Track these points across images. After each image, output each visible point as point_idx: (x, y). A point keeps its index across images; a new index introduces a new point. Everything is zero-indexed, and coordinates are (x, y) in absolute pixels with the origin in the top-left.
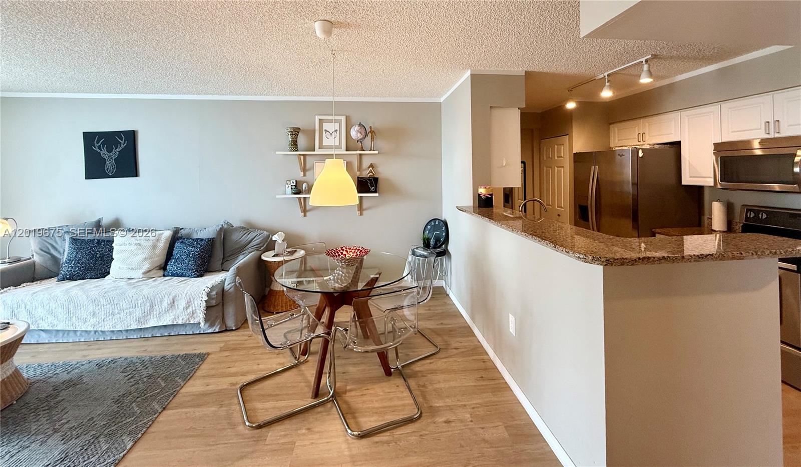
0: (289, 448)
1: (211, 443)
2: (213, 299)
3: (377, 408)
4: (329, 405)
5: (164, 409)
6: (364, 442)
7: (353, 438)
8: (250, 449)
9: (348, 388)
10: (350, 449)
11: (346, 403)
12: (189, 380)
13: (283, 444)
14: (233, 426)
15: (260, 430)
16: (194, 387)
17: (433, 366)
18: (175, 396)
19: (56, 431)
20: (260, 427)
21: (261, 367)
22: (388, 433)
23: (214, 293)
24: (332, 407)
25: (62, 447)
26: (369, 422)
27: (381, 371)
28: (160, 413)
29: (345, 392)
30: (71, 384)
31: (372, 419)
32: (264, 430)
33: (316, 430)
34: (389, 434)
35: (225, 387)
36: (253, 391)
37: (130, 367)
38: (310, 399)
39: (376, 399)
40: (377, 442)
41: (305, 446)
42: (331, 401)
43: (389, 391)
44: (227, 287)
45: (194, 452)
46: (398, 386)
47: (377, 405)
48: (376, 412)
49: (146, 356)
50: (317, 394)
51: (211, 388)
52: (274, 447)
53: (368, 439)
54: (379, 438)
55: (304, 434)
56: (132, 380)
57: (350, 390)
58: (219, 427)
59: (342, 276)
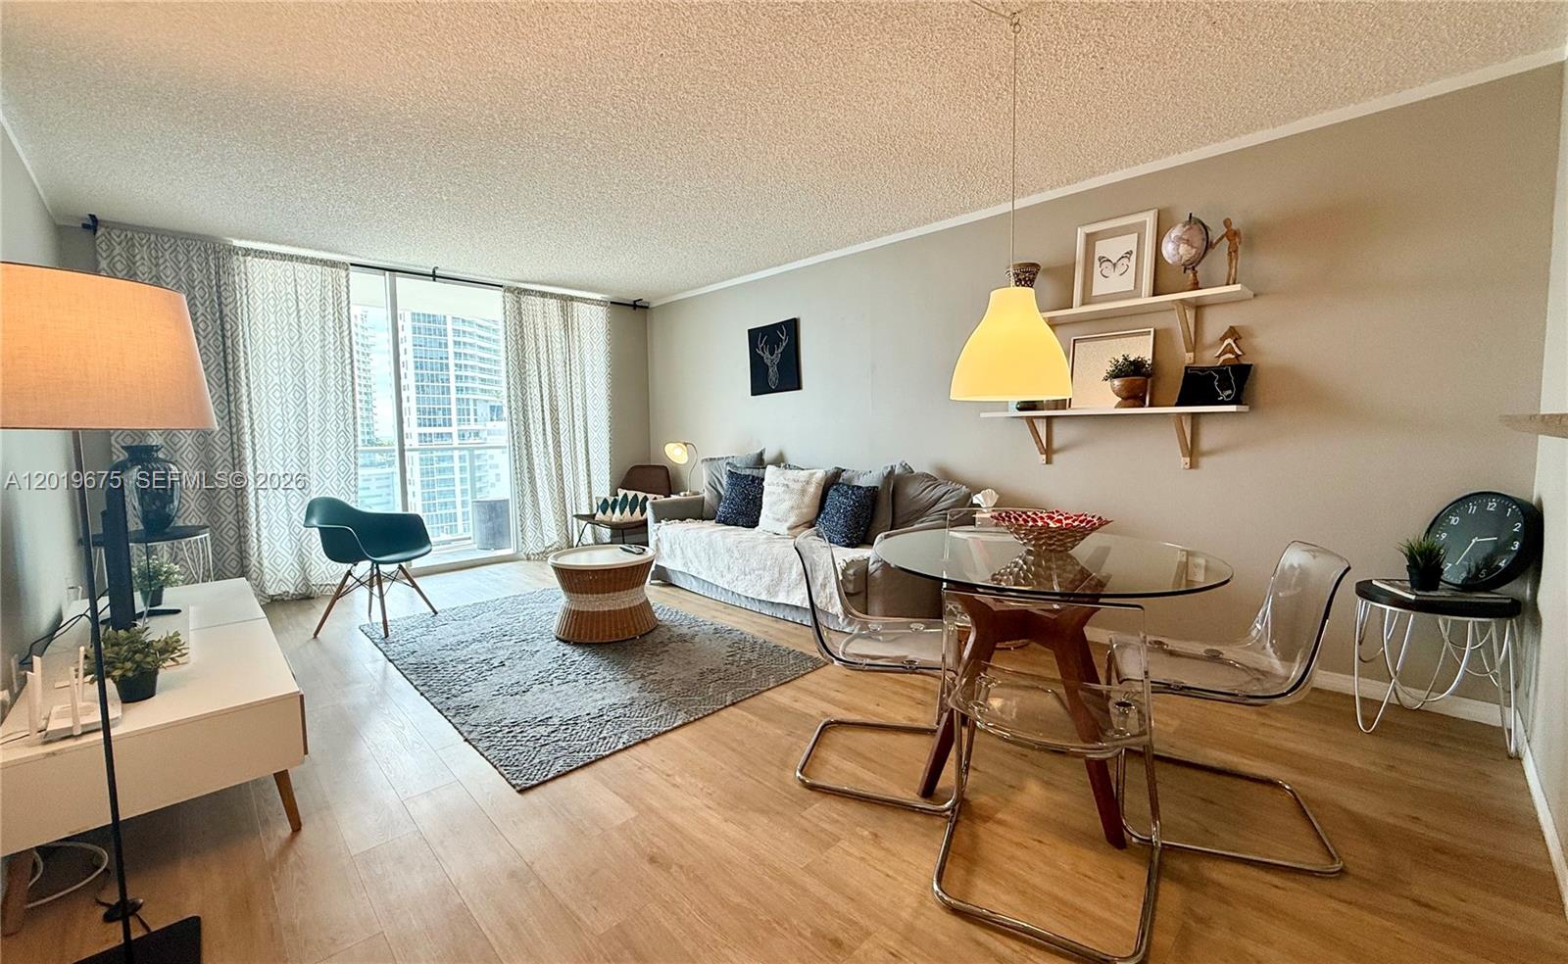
0: (828, 842)
1: (745, 771)
2: (850, 581)
3: (1034, 887)
4: (939, 822)
5: (733, 704)
6: (954, 923)
7: (937, 903)
8: (780, 808)
9: (999, 816)
10: (917, 914)
11: (974, 837)
12: (781, 684)
13: (823, 830)
14: (784, 765)
15: (809, 791)
16: (782, 696)
18: (753, 696)
19: (643, 677)
20: (812, 787)
21: (880, 709)
22: (1015, 945)
23: (851, 572)
24: (941, 827)
25: (635, 695)
26: (988, 896)
28: (726, 707)
29: (987, 819)
30: (683, 639)
31: (1005, 898)
32: (814, 795)
33: (886, 844)
34: (1018, 948)
35: (813, 713)
36: (840, 737)
37: (740, 644)
38: (915, 795)
39: (1046, 869)
40: (979, 944)
41: (850, 855)
42: (947, 816)
43: (1090, 874)
44: (872, 568)
45: (722, 769)
46: (1122, 878)
47: (1037, 880)
48: (1024, 891)
49: (761, 637)
50: (929, 790)
51: (797, 705)
52: (806, 824)
53: (964, 923)
54: (997, 944)
55: (862, 838)
56: (730, 658)
57: (1000, 823)
58: (769, 758)
59: (1021, 569)
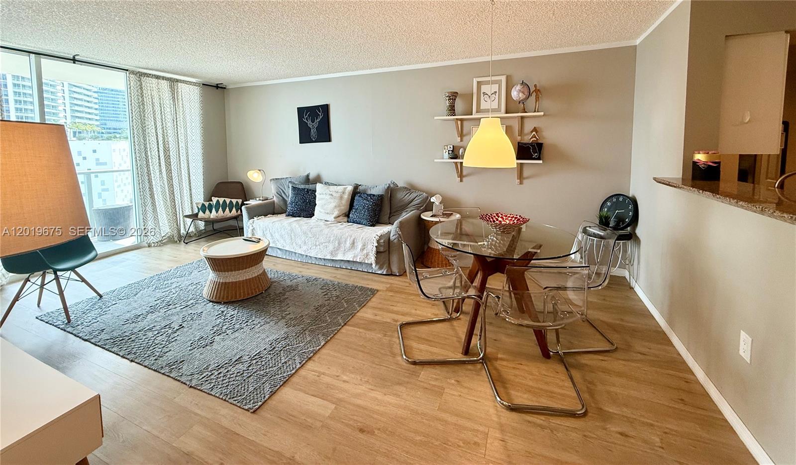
0: (439, 392)
1: (376, 363)
2: (382, 246)
3: (532, 387)
4: (479, 366)
5: (345, 324)
6: (514, 415)
7: (503, 408)
8: (406, 380)
9: (500, 356)
10: (499, 417)
11: (496, 369)
12: (363, 307)
13: (434, 386)
14: (394, 355)
15: (415, 366)
16: (366, 313)
17: (604, 364)
18: (353, 317)
19: (283, 318)
20: (414, 363)
21: (418, 312)
22: (543, 417)
23: (382, 241)
24: (481, 369)
25: (286, 330)
26: (522, 398)
27: (538, 350)
28: (343, 326)
29: (497, 359)
30: (293, 289)
31: (526, 396)
32: (418, 367)
33: (465, 385)
34: (544, 419)
35: (389, 321)
36: (412, 331)
37: (327, 287)
38: (461, 355)
39: (531, 377)
40: (529, 422)
41: (454, 395)
42: (480, 362)
43: (546, 374)
44: (392, 238)
45: (364, 365)
46: (557, 372)
47: (531, 383)
48: (529, 390)
49: (336, 281)
50: (467, 351)
51: (378, 318)
52: (425, 385)
53: (520, 414)
54: (532, 418)
55: (453, 385)
56: (326, 296)
57: (501, 359)
58: (382, 352)
59: (496, 242)
